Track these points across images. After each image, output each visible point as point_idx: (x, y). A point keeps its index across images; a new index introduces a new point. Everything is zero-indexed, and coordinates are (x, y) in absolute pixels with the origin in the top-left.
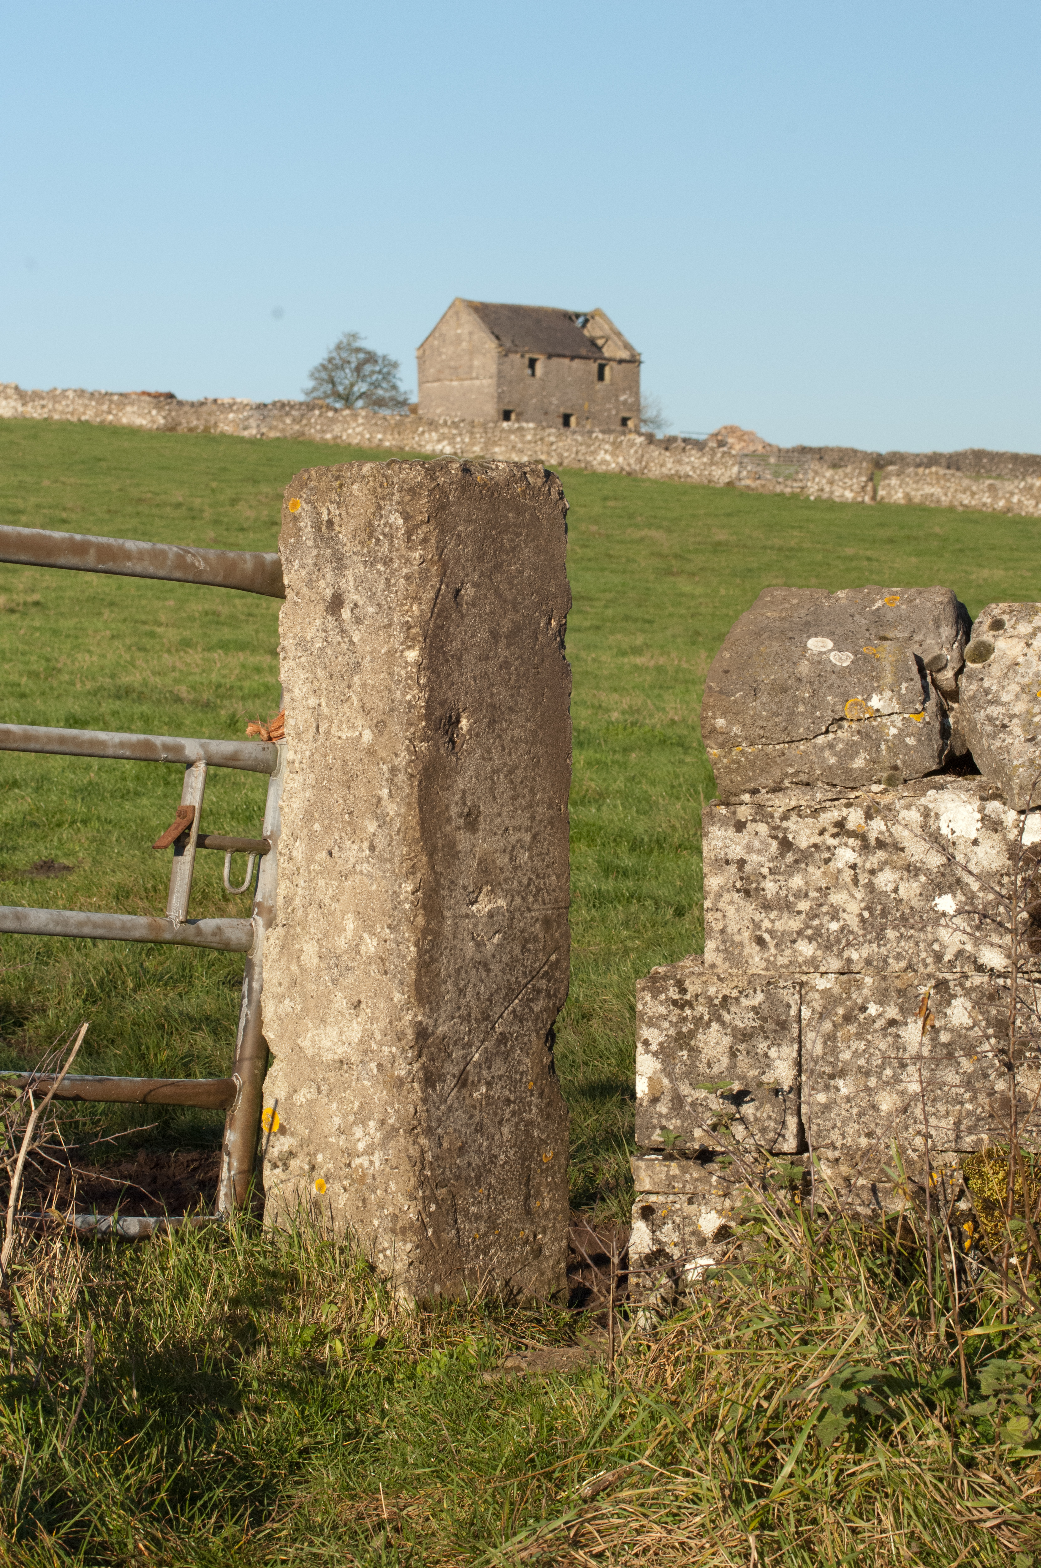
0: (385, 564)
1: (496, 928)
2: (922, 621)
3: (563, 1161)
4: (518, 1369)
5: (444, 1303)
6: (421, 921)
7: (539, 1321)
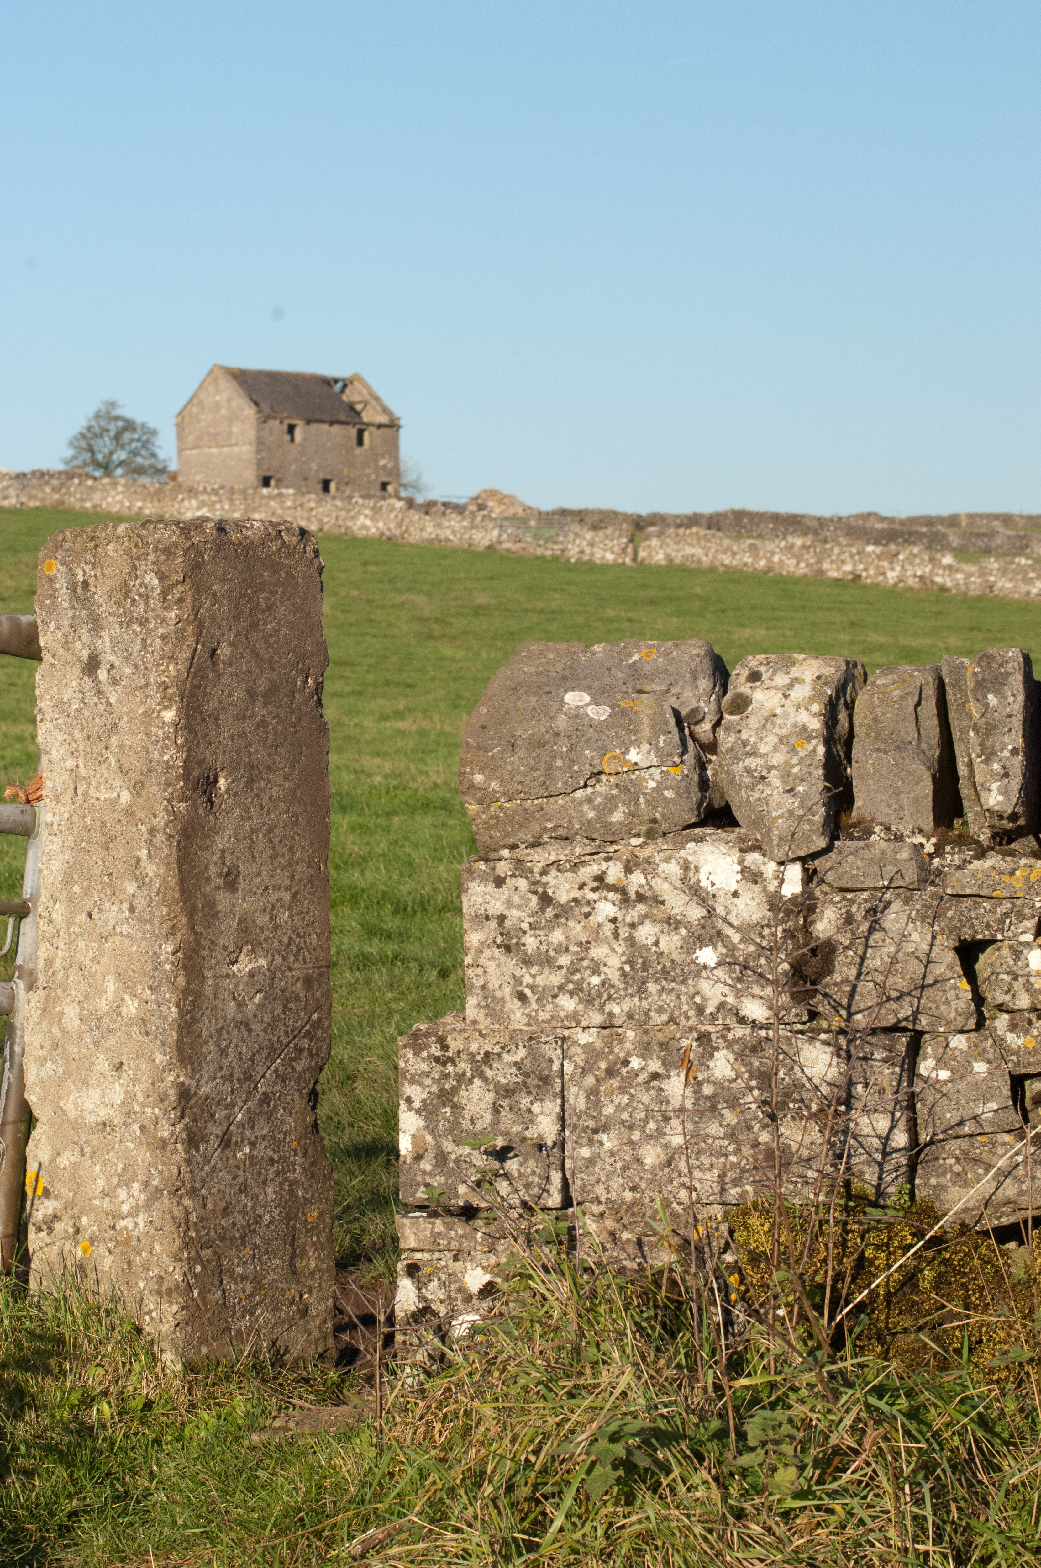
0: (141, 624)
1: (257, 987)
2: (679, 673)
3: (328, 1221)
4: (286, 1429)
5: (211, 1365)
6: (181, 981)
7: (306, 1381)
